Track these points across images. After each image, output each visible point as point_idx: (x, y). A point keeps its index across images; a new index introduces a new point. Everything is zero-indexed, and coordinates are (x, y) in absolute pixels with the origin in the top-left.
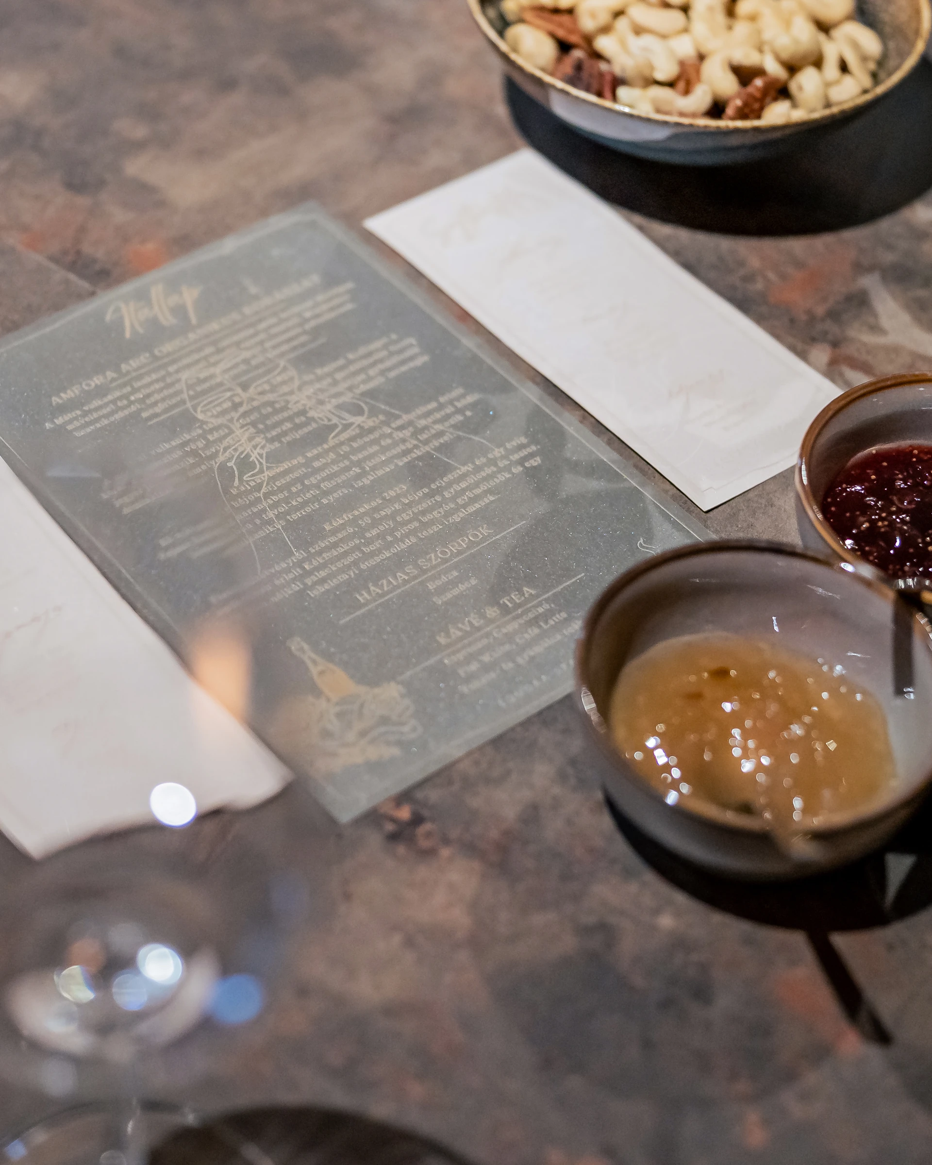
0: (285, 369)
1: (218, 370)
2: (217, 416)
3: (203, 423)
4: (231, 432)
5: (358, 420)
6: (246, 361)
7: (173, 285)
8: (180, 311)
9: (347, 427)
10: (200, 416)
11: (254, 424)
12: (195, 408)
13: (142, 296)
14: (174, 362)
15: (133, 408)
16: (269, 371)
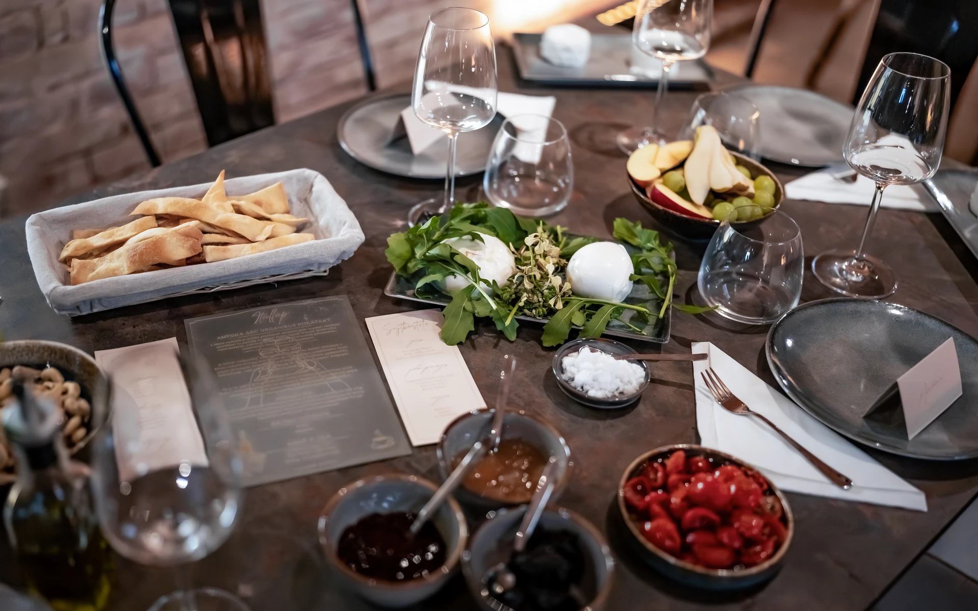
0: (299, 346)
1: (276, 341)
2: (266, 355)
3: (260, 356)
4: (267, 361)
5: (311, 368)
6: (288, 340)
7: (280, 310)
8: (277, 319)
9: (305, 369)
10: (261, 354)
11: (276, 361)
12: (261, 351)
13: (269, 312)
14: (264, 335)
15: (242, 346)
16: (291, 346)
